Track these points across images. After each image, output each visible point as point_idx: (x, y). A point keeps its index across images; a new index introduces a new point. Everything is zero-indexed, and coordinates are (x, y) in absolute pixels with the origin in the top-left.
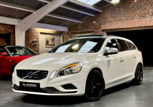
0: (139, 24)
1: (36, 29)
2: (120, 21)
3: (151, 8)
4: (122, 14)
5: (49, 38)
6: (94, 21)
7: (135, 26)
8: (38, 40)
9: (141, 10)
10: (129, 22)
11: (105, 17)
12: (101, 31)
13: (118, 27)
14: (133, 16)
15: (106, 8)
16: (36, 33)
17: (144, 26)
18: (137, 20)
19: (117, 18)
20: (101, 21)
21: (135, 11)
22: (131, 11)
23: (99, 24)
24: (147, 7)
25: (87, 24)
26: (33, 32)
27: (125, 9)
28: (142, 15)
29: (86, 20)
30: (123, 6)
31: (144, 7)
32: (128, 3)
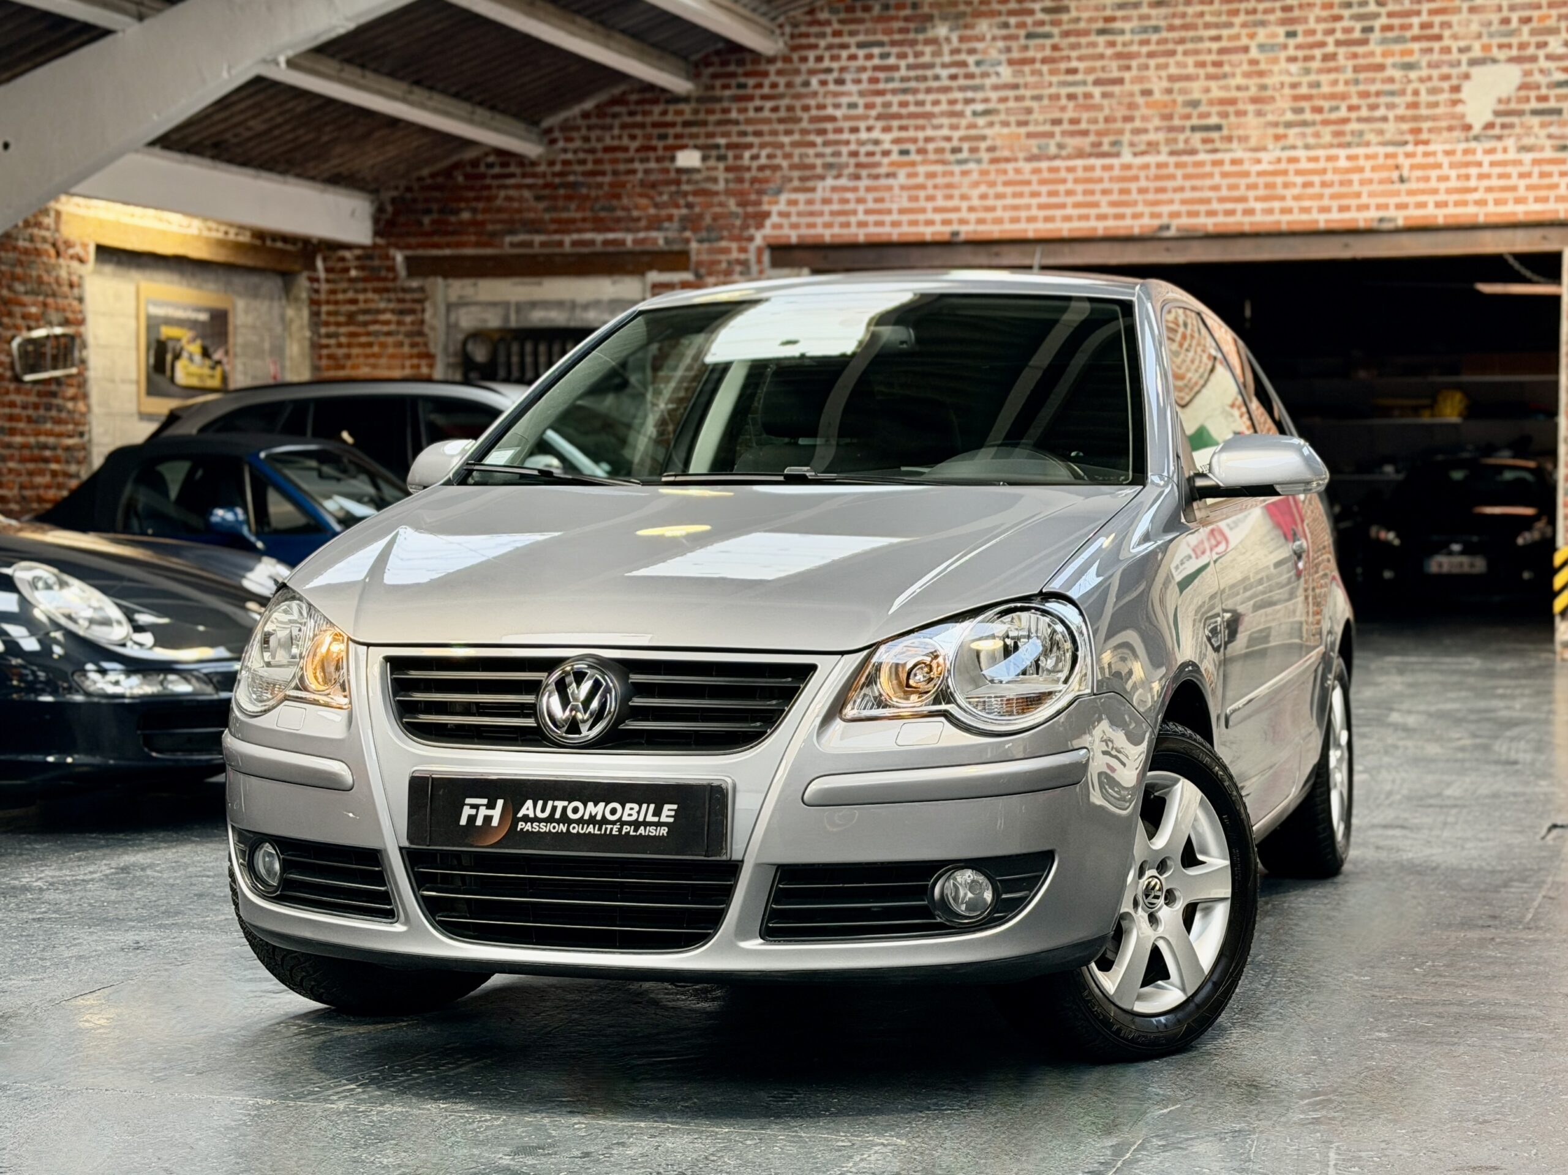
0: (1165, 209)
1: (59, 206)
2: (972, 166)
3: (1291, 52)
4: (996, 88)
5: (180, 314)
6: (683, 147)
7: (1126, 228)
8: (80, 335)
9: (1190, 60)
10: (1064, 181)
11: (806, 108)
12: (759, 261)
13: (946, 222)
14: (1107, 120)
15: (823, 16)
16: (58, 254)
17: (1215, 225)
18: (1146, 166)
19: (940, 127)
20: (763, 146)
21: (1128, 68)
22: (1081, 65)
23: (740, 180)
24: (1252, 36)
25: (608, 179)
26: (32, 239)
27: (1029, 36)
28: (1199, 117)
29: (595, 126)
30: (998, 2)
31: (1221, 35)
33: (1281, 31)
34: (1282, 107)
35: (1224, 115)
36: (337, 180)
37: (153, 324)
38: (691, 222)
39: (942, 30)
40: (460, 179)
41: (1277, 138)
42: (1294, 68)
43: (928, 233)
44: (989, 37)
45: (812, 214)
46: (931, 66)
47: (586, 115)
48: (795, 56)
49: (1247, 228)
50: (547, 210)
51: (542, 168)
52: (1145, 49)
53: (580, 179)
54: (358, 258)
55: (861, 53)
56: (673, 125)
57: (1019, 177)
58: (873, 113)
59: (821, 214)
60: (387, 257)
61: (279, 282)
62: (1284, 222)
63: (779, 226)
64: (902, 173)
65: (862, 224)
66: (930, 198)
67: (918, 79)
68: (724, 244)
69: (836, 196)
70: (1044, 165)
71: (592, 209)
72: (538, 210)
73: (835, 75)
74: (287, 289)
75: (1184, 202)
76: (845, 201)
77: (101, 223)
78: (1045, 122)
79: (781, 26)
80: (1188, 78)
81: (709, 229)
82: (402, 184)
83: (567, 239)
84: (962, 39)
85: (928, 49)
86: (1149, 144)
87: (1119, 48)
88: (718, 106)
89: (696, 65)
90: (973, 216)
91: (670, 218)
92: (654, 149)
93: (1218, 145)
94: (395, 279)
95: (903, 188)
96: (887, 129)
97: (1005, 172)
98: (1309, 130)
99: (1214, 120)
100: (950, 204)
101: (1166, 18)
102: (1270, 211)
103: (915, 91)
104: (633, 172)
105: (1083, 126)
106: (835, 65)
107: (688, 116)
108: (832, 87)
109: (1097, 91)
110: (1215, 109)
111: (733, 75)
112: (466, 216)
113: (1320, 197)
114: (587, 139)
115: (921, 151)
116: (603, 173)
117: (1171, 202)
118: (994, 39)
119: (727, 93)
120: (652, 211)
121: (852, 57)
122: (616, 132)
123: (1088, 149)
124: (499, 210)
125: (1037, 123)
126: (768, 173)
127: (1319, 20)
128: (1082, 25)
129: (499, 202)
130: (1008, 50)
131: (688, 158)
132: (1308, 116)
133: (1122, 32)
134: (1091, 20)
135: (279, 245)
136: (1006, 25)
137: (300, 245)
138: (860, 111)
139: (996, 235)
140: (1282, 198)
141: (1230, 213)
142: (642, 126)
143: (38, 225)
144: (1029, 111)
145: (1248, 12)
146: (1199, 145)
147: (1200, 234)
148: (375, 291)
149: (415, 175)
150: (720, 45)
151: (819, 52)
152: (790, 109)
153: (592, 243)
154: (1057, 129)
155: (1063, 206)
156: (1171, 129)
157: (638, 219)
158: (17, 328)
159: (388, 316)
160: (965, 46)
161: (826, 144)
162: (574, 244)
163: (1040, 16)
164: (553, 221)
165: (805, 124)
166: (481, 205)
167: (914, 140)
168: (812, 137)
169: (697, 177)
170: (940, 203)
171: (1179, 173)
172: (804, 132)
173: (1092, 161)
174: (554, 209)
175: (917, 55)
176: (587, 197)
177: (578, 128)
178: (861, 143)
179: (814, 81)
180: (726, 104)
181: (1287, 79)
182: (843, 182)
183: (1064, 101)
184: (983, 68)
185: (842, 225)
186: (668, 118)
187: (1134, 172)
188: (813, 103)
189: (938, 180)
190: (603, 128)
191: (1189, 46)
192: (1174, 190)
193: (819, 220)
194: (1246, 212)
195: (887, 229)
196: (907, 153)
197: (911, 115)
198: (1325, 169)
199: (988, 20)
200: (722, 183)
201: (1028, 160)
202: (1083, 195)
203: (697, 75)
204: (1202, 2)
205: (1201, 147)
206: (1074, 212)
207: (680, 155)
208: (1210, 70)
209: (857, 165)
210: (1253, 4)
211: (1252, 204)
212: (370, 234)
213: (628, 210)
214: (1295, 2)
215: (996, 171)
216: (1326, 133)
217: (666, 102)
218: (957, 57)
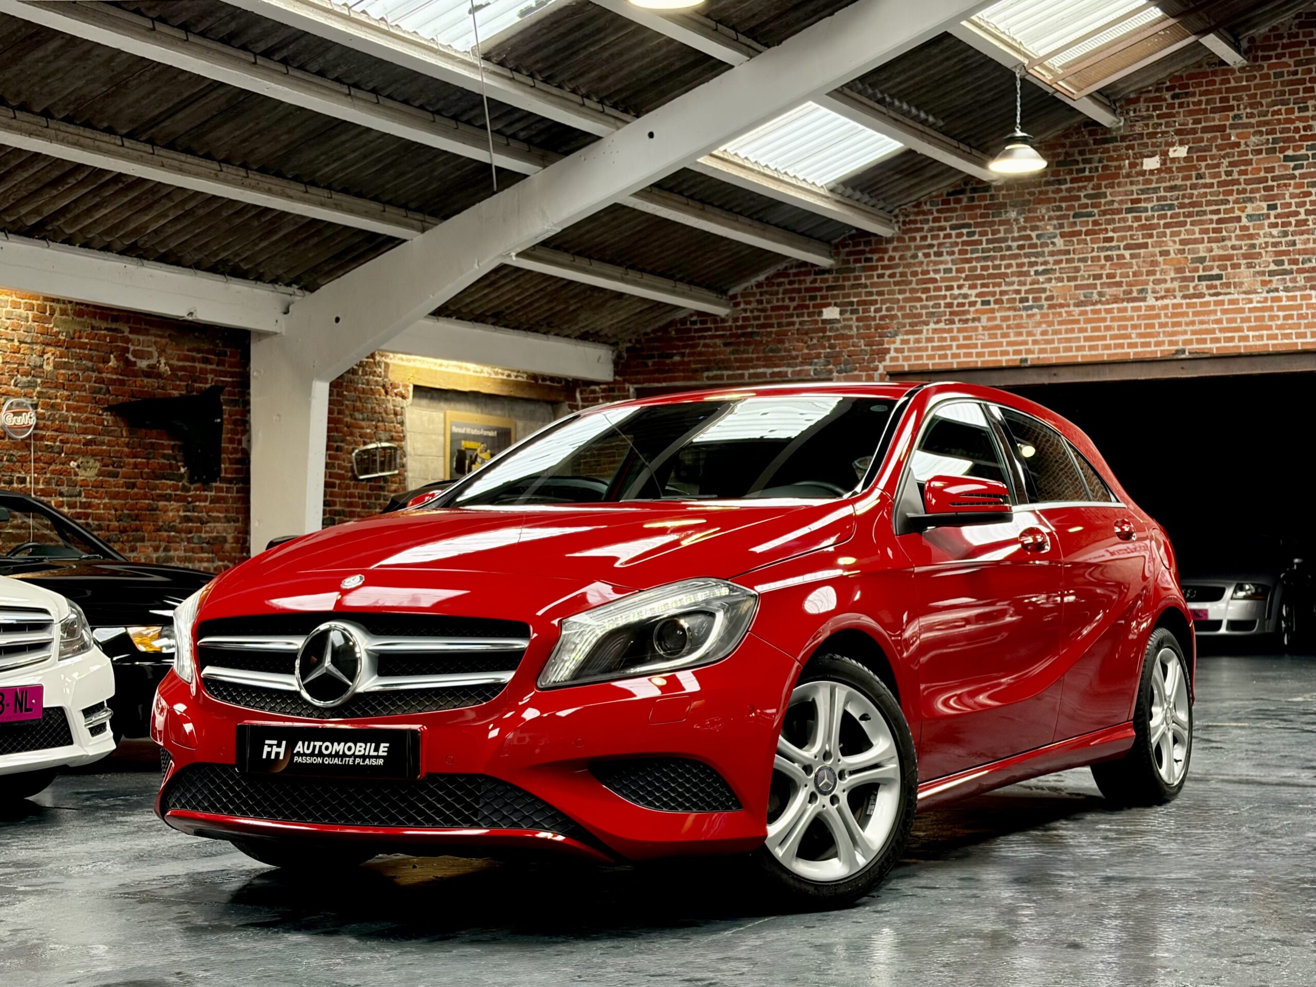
0: (1181, 338)
1: (388, 361)
2: (1035, 311)
3: (1272, 220)
4: (1052, 254)
5: (475, 432)
6: (828, 305)
7: (1151, 352)
8: (402, 448)
9: (1197, 229)
10: (1104, 320)
11: (915, 274)
13: (1016, 352)
14: (1135, 274)
15: (926, 208)
16: (387, 393)
17: (1217, 348)
18: (1166, 307)
19: (1012, 283)
20: (883, 302)
21: (1151, 236)
22: (1115, 235)
24: (1242, 210)
25: (774, 330)
26: (368, 383)
27: (1074, 216)
28: (1204, 270)
29: (766, 292)
30: (1053, 192)
31: (1219, 210)
32: (1095, 174)
33: (1264, 205)
34: (1267, 260)
35: (1224, 268)
36: (585, 337)
37: (455, 439)
38: (833, 358)
39: (1013, 215)
40: (673, 333)
41: (1264, 283)
42: (1275, 231)
43: (1004, 361)
44: (1046, 218)
45: (919, 349)
46: (1006, 240)
47: (759, 285)
48: (906, 237)
49: (1242, 351)
50: (732, 353)
51: (730, 323)
52: (1162, 222)
53: (755, 330)
54: (604, 391)
55: (954, 233)
56: (820, 289)
57: (1071, 318)
58: (963, 275)
59: (926, 349)
60: (624, 390)
61: (550, 408)
62: (1271, 345)
63: (896, 359)
64: (984, 318)
65: (955, 356)
66: (1004, 335)
67: (994, 249)
68: (856, 373)
69: (936, 336)
70: (1089, 308)
71: (764, 351)
72: (726, 353)
73: (935, 249)
74: (555, 414)
75: (1194, 333)
76: (945, 339)
77: (418, 370)
78: (1089, 276)
79: (896, 216)
80: (1196, 241)
81: (846, 363)
82: (634, 337)
83: (746, 373)
84: (1026, 220)
85: (1002, 228)
86: (1167, 290)
87: (1144, 222)
88: (851, 275)
89: (836, 247)
90: (1037, 347)
91: (818, 356)
92: (807, 307)
93: (1219, 290)
95: (984, 328)
96: (972, 287)
97: (1060, 314)
98: (1288, 277)
99: (1215, 272)
100: (1020, 339)
101: (1177, 199)
102: (1261, 337)
104: (793, 324)
105: (1118, 279)
106: (935, 242)
107: (830, 284)
108: (933, 258)
109: (1127, 254)
110: (1217, 263)
111: (863, 252)
112: (677, 359)
113: (1299, 326)
114: (760, 302)
115: (996, 302)
116: (772, 326)
117: (1185, 333)
118: (1050, 218)
119: (858, 265)
120: (806, 351)
121: (948, 236)
122: (780, 296)
123: (1122, 296)
124: (701, 354)
125: (1083, 278)
126: (888, 321)
127: (1292, 196)
128: (1116, 206)
129: (700, 348)
130: (1061, 226)
131: (831, 313)
132: (1286, 266)
133: (1146, 210)
134: (1121, 202)
135: (548, 383)
136: (1060, 208)
137: (564, 383)
138: (954, 274)
139: (1054, 361)
140: (1270, 328)
141: (1231, 339)
142: (799, 291)
143: (373, 373)
144: (1077, 270)
145: (1239, 192)
146: (1205, 291)
147: (1207, 356)
149: (643, 331)
150: (854, 232)
151: (923, 234)
152: (903, 274)
153: (764, 375)
154: (1098, 282)
155: (1104, 338)
156: (1184, 279)
157: (796, 357)
158: (357, 443)
160: (1028, 225)
161: (928, 299)
162: (751, 376)
163: (1084, 201)
164: (736, 360)
165: (914, 286)
166: (687, 351)
167: (994, 294)
168: (919, 295)
169: (839, 325)
170: (1012, 339)
171: (1190, 311)
172: (913, 291)
173: (1125, 304)
174: (737, 352)
175: (993, 233)
176: (761, 342)
177: (754, 294)
178: (954, 297)
179: (920, 254)
180: (857, 273)
181: (1271, 240)
182: (942, 325)
183: (1103, 262)
184: (1042, 241)
185: (940, 357)
186: (817, 285)
187: (1157, 312)
188: (919, 270)
189: (1011, 322)
190: (772, 294)
191: (1195, 218)
192: (1187, 324)
193: (924, 354)
194: (1242, 339)
195: (974, 359)
196: (988, 303)
197: (991, 276)
198: (1301, 305)
199: (1046, 206)
200: (855, 329)
201: (1077, 305)
202: (1119, 329)
203: (838, 254)
204: (1205, 186)
205: (1206, 292)
206: (1112, 342)
207: (825, 310)
208: (1211, 235)
209: (951, 313)
210: (1243, 186)
211: (1246, 333)
212: (612, 373)
213: (789, 351)
214: (1275, 183)
215: (1054, 314)
216: (1301, 279)
217: (816, 273)
218: (1023, 233)
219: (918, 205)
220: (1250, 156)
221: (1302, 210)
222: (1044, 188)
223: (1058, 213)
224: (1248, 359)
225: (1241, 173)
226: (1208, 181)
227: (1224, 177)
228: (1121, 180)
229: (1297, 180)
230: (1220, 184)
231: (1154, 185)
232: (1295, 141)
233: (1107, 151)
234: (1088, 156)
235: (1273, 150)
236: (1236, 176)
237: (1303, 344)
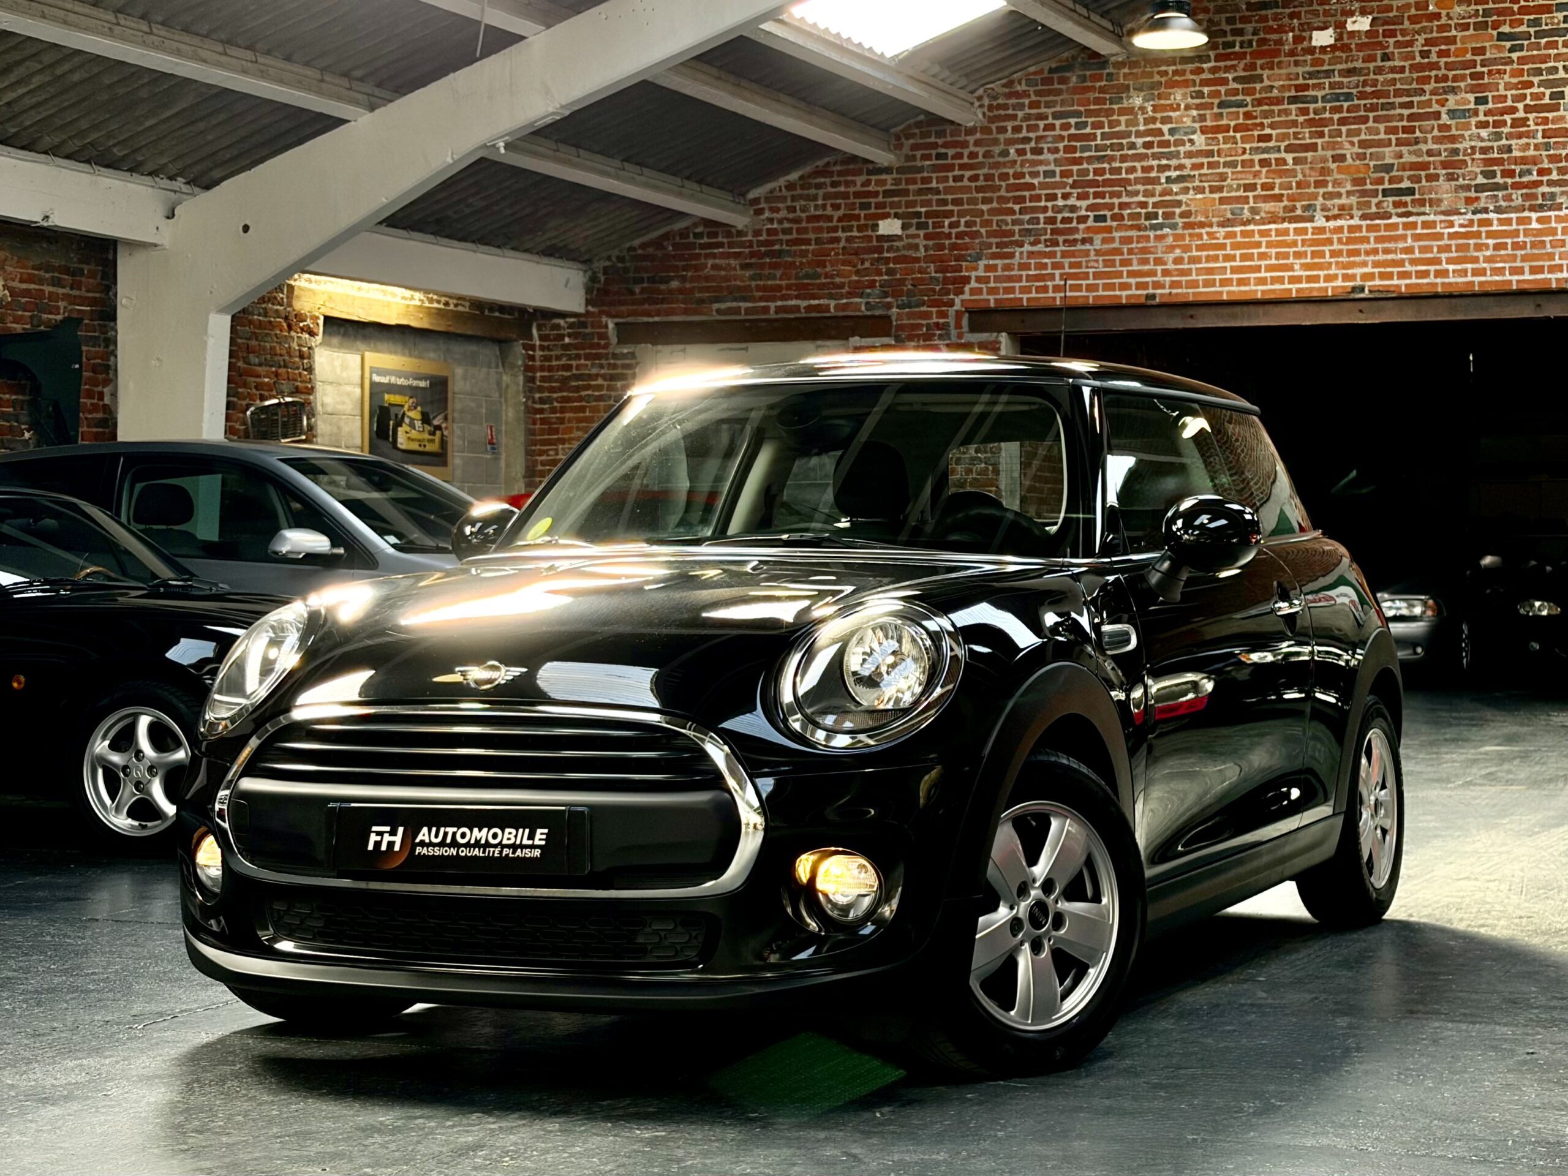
0: (1359, 271)
1: (293, 283)
2: (1166, 230)
3: (1482, 118)
4: (1190, 155)
5: (402, 382)
6: (886, 216)
7: (1320, 289)
8: (309, 403)
9: (1382, 127)
10: (1258, 245)
11: (1004, 177)
12: (958, 326)
13: (1139, 286)
14: (1299, 185)
15: (1022, 87)
17: (1407, 286)
18: (1340, 229)
19: (1137, 193)
20: (961, 214)
21: (1321, 135)
22: (1274, 132)
23: (941, 247)
24: (1442, 103)
25: (811, 248)
26: (266, 314)
27: (1220, 106)
28: (1390, 183)
29: (801, 197)
30: (1192, 72)
31: (1412, 102)
32: (1249, 50)
33: (1471, 97)
34: (1474, 170)
35: (1417, 179)
36: (551, 252)
37: (376, 391)
38: (893, 288)
39: (1137, 101)
40: (670, 248)
41: (1469, 201)
42: (1484, 133)
43: (1124, 297)
44: (1182, 106)
45: (1010, 279)
46: (1128, 134)
47: (790, 186)
48: (993, 127)
49: (1439, 290)
50: (752, 278)
51: (750, 238)
52: (1336, 116)
53: (784, 247)
54: (572, 325)
55: (1058, 123)
57: (1214, 241)
58: (1070, 181)
59: (1019, 279)
60: (599, 324)
61: (497, 348)
62: (1477, 282)
63: (979, 291)
64: (1098, 239)
65: (1058, 289)
66: (1125, 263)
67: (1112, 147)
68: (924, 309)
69: (1032, 261)
70: (1238, 229)
71: (797, 278)
72: (744, 277)
73: (1033, 144)
74: (504, 357)
75: (1376, 264)
76: (1044, 266)
77: (330, 297)
78: (1239, 186)
79: (980, 98)
80: (1380, 144)
81: (909, 294)
82: (616, 253)
83: (772, 305)
84: (1155, 109)
85: (1123, 119)
86: (1342, 208)
87: (1312, 116)
88: (919, 176)
89: (897, 137)
90: (1168, 279)
91: (872, 284)
92: (857, 218)
93: (1410, 209)
94: (606, 346)
95: (1098, 253)
96: (1082, 197)
97: (1200, 236)
98: (1500, 194)
99: (1406, 184)
100: (1146, 267)
101: (1357, 87)
102: (1464, 273)
103: (1112, 159)
104: (837, 240)
105: (1277, 191)
106: (1032, 135)
107: (888, 187)
108: (1029, 156)
109: (1289, 157)
110: (1408, 173)
111: (935, 146)
112: (675, 284)
113: (1514, 258)
114: (792, 209)
115: (1114, 218)
116: (808, 242)
117: (1364, 264)
118: (1188, 107)
119: (928, 163)
120: (855, 278)
121: (1050, 127)
122: (820, 202)
123: (1281, 214)
124: (707, 279)
125: (1231, 189)
126: (967, 240)
127: (1509, 86)
128: (1275, 93)
129: (707, 271)
130: (1202, 118)
131: (890, 227)
132: (1499, 179)
133: (1315, 100)
134: (1282, 88)
135: (497, 314)
136: (1200, 95)
137: (516, 314)
138: (1058, 179)
139: (1191, 299)
140: (1475, 260)
141: (1425, 274)
142: (845, 196)
144: (1223, 177)
145: (1438, 79)
146: (1391, 209)
147: (1394, 295)
148: (587, 357)
149: (628, 245)
150: (922, 117)
151: (1017, 123)
152: (989, 177)
153: (797, 308)
154: (1251, 194)
155: (1258, 269)
156: (1364, 193)
157: (841, 286)
159: (600, 381)
160: (1158, 115)
161: (1022, 211)
162: (779, 310)
163: (1233, 85)
164: (759, 288)
165: (1003, 193)
166: (690, 274)
167: (1111, 207)
168: (1010, 205)
169: (900, 244)
170: (1135, 267)
171: (1372, 235)
172: (1002, 200)
173: (1286, 225)
174: (760, 277)
175: (1112, 124)
176: (792, 265)
177: (783, 199)
178: (1058, 210)
179: (1012, 151)
180: (925, 175)
181: (1479, 144)
182: (1040, 247)
183: (1257, 168)
184: (1176, 137)
185: (1039, 290)
186: (870, 188)
187: (1328, 235)
188: (1011, 171)
189: (1134, 245)
190: (808, 198)
191: (1380, 113)
192: (1367, 253)
193: (1017, 285)
194: (1438, 274)
195: (1084, 294)
196: (1103, 218)
197: (1106, 183)
198: (1518, 231)
199: (1184, 90)
200: (922, 250)
201: (1221, 225)
202: (1277, 258)
203: (899, 147)
204: (1393, 70)
205: (1393, 211)
206: (1268, 275)
207: (880, 223)
208: (1401, 135)
209: (1054, 232)
210: (1443, 71)
211: (1445, 266)
212: (583, 302)
213: (832, 276)
214: (1485, 69)
215: (1191, 235)
216: (1517, 196)
217: (869, 173)
218: (1152, 126)
219: (1010, 84)
220: (1454, 32)
221: (1520, 106)
222: (1179, 67)
223: (1198, 101)
224: (1446, 300)
225: (1441, 54)
226: (1398, 63)
227: (1418, 59)
228: (1283, 59)
229: (1515, 66)
230: (1414, 68)
231: (1326, 68)
232: (1513, 13)
233: (1264, 19)
234: (1239, 26)
235: (1481, 26)
236: (1434, 58)
237: (1518, 281)
